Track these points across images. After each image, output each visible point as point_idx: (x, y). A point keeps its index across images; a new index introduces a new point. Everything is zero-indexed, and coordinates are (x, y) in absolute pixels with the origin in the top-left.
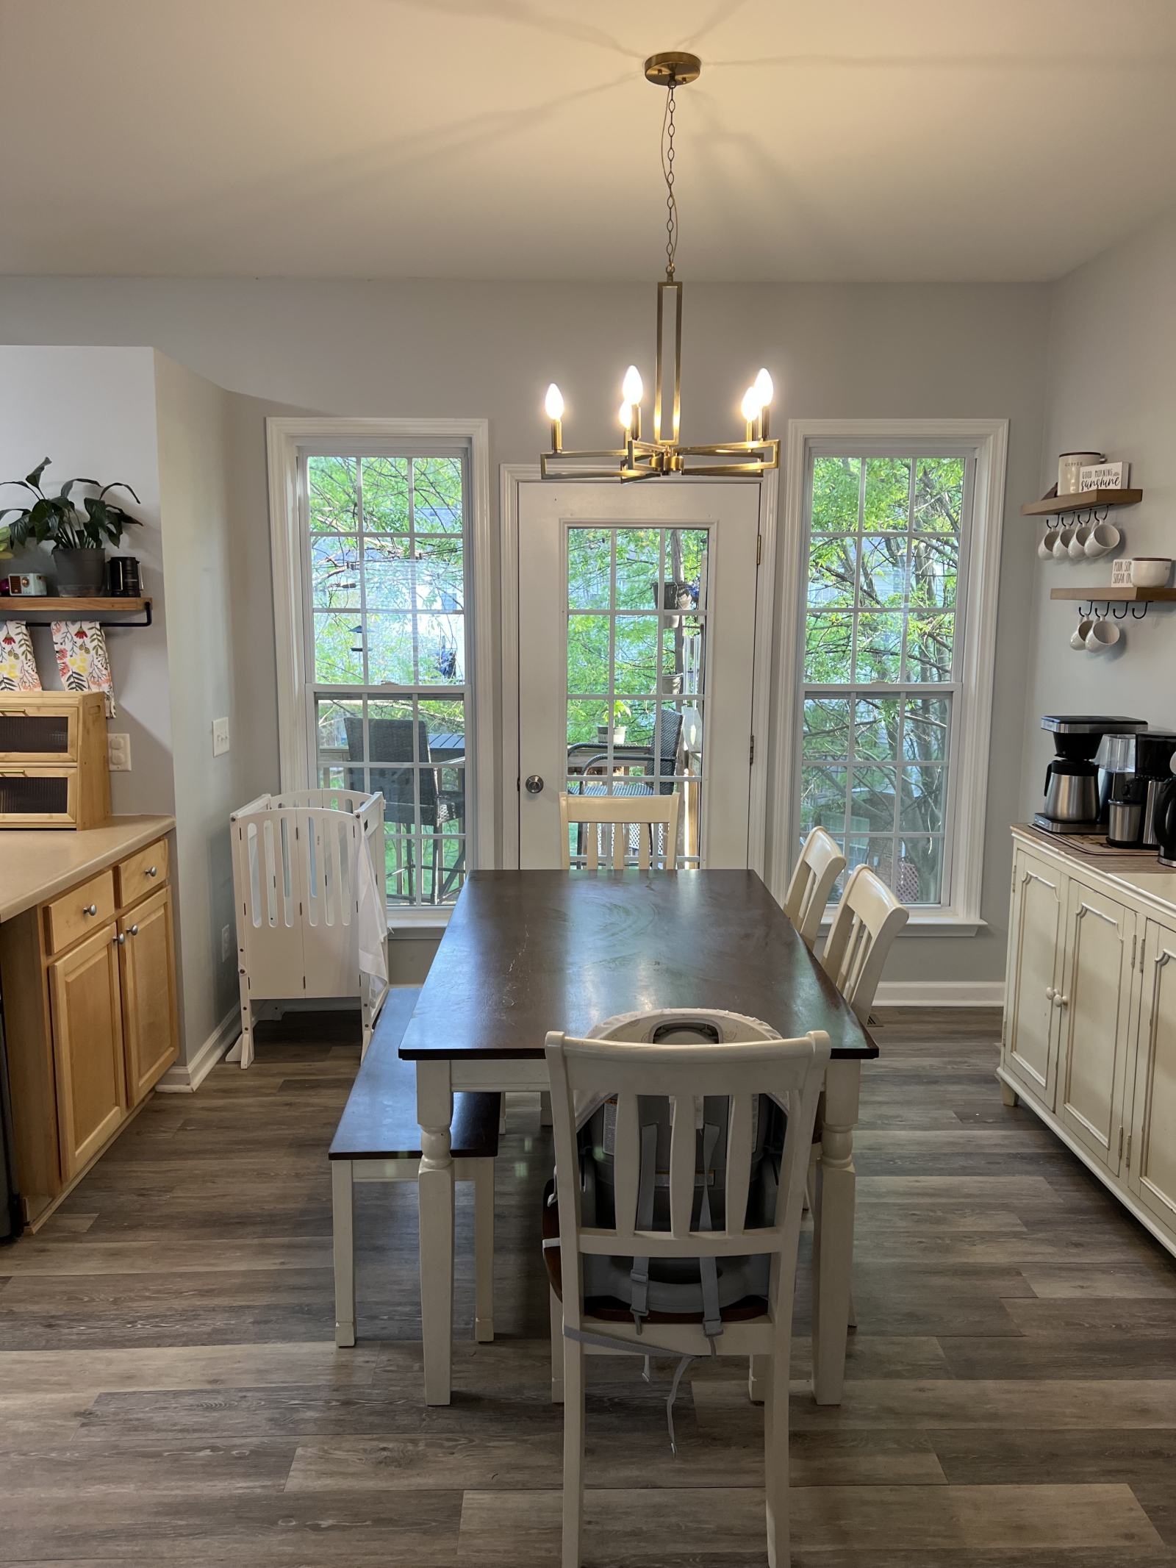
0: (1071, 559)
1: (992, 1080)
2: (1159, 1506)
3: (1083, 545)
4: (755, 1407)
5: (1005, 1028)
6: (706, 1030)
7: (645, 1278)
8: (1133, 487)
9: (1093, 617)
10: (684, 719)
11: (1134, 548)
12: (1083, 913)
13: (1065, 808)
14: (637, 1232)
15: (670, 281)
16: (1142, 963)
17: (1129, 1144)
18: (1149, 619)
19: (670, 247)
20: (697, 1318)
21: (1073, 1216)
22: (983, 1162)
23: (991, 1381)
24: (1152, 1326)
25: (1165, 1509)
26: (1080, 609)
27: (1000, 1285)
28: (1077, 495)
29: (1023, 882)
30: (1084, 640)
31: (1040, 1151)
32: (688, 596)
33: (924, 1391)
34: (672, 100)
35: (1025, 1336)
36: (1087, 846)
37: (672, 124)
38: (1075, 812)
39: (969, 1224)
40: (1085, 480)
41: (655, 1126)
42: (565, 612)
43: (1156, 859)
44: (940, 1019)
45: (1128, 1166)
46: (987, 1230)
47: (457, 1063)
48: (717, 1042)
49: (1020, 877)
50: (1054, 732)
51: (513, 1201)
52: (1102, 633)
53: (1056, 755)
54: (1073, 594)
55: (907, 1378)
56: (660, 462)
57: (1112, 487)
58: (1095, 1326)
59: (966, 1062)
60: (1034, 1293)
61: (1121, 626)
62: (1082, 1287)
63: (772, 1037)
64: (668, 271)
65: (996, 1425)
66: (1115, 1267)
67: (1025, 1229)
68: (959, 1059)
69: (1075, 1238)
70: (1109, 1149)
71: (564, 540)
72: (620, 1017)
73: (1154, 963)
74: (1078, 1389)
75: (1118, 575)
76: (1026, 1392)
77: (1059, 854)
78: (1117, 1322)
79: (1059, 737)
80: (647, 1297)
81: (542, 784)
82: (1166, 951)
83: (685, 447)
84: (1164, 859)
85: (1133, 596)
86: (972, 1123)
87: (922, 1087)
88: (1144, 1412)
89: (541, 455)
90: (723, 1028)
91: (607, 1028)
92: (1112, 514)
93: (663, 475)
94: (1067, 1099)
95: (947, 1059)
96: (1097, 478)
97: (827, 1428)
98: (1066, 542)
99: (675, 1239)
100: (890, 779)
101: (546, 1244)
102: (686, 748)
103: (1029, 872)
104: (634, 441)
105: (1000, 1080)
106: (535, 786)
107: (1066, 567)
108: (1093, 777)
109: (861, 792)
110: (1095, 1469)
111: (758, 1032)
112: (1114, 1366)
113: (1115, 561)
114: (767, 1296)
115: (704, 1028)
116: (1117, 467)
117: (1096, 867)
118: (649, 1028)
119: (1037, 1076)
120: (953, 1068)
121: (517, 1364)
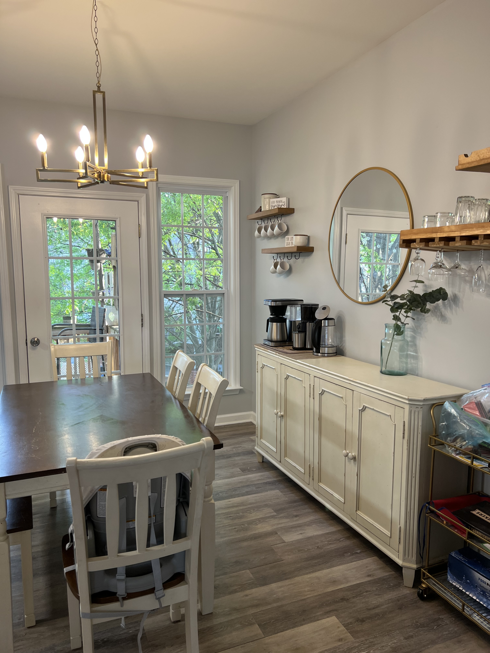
0: (268, 237)
1: (251, 453)
2: (348, 623)
3: (273, 231)
4: (174, 624)
5: (257, 429)
6: (150, 446)
7: (124, 577)
8: (290, 207)
9: (279, 260)
10: (106, 310)
11: (292, 231)
12: (287, 377)
13: (275, 337)
14: (119, 554)
15: (99, 91)
16: (314, 395)
17: (313, 470)
18: (300, 260)
19: (98, 74)
20: (152, 591)
21: (292, 504)
22: (254, 488)
23: (274, 584)
24: (330, 544)
25: (351, 623)
26: (273, 257)
27: (270, 540)
28: (270, 210)
29: (261, 368)
30: (276, 269)
31: (275, 479)
32: (104, 254)
33: (247, 596)
34: (95, 5)
35: (284, 560)
36: (286, 350)
37: (96, 16)
38: (278, 337)
39: (254, 516)
40: (272, 204)
41: (125, 498)
42: (47, 258)
43: (312, 353)
44: (227, 430)
45: (313, 479)
46: (261, 517)
47: (9, 484)
48: (156, 451)
49: (260, 366)
50: (269, 305)
51: (40, 549)
52: (282, 266)
53: (271, 315)
54: (270, 251)
55: (239, 592)
56: (99, 176)
57: (283, 207)
58: (309, 549)
59: (240, 447)
60: (284, 540)
61: (289, 263)
62: (301, 534)
63: (182, 444)
64: (98, 85)
65: (279, 604)
66: (312, 522)
67: (275, 514)
68: (237, 446)
69: (295, 514)
70: (304, 474)
71: (44, 223)
72: (105, 445)
73: (319, 394)
74: (308, 578)
75: (288, 242)
76: (289, 585)
77: (276, 354)
78: (317, 545)
79: (271, 307)
80: (126, 587)
81: (39, 342)
82: (323, 389)
83: (111, 170)
84: (315, 353)
85: (295, 250)
86: (247, 472)
87: (224, 460)
88: (334, 582)
89: (36, 169)
90: (159, 443)
91: (98, 453)
92: (283, 219)
93: (101, 183)
94: (286, 456)
95: (233, 446)
96: (277, 204)
97: (208, 625)
98: (266, 230)
99: (139, 553)
100: (189, 337)
101: (66, 570)
102: (107, 324)
103: (264, 364)
104: (87, 162)
105: (256, 452)
106: (35, 343)
107: (265, 241)
108: (285, 323)
109: (177, 343)
110: (321, 613)
111: (176, 443)
112: (320, 565)
113: (286, 237)
114: (184, 571)
115: (149, 445)
116: (284, 199)
117: (291, 358)
118: (121, 449)
119: (272, 448)
120: (236, 450)
121: (50, 634)
